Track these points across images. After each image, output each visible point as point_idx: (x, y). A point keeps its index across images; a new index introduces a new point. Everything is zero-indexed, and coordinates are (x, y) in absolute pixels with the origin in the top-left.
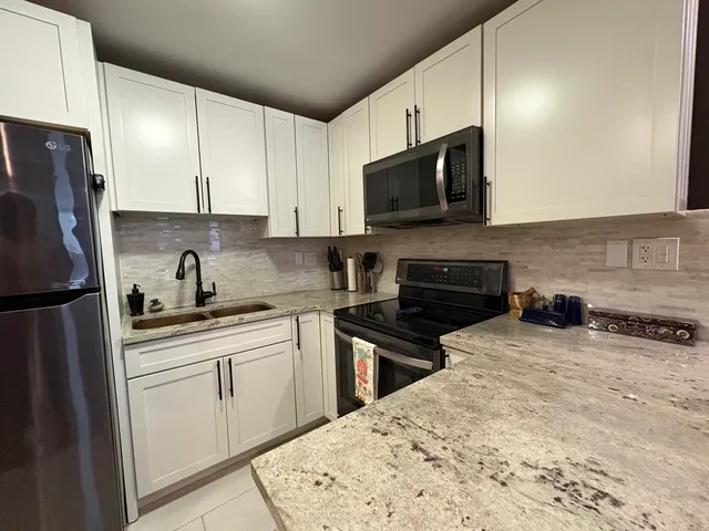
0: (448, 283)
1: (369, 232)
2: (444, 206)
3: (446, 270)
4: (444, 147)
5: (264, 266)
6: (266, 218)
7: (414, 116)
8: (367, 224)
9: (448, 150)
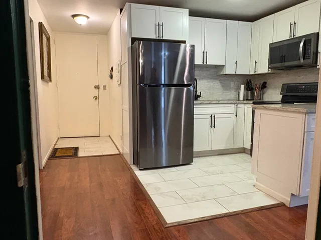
0: (304, 92)
1: (270, 72)
2: (302, 61)
3: (304, 87)
4: (304, 39)
5: (218, 87)
6: (224, 66)
7: (293, 25)
8: (269, 68)
9: (305, 41)
